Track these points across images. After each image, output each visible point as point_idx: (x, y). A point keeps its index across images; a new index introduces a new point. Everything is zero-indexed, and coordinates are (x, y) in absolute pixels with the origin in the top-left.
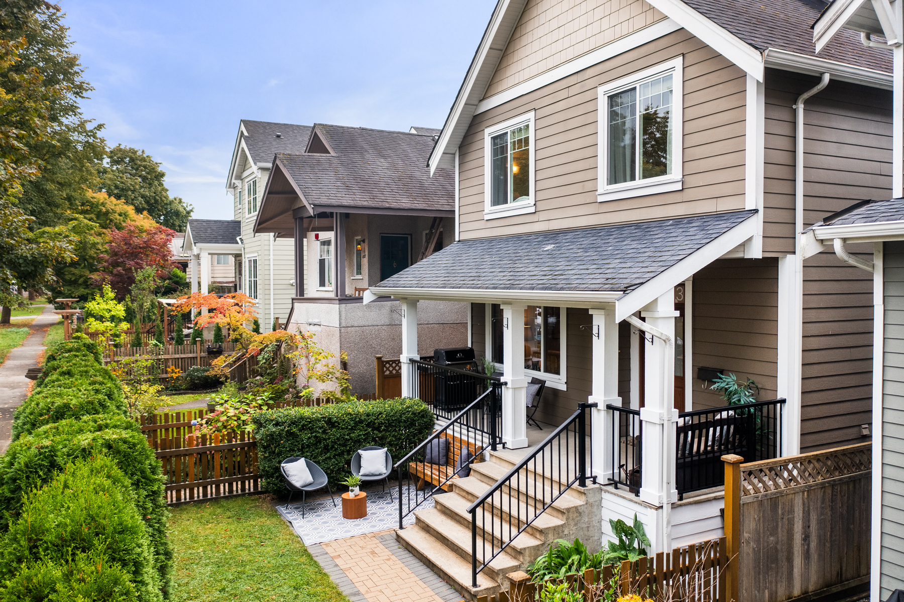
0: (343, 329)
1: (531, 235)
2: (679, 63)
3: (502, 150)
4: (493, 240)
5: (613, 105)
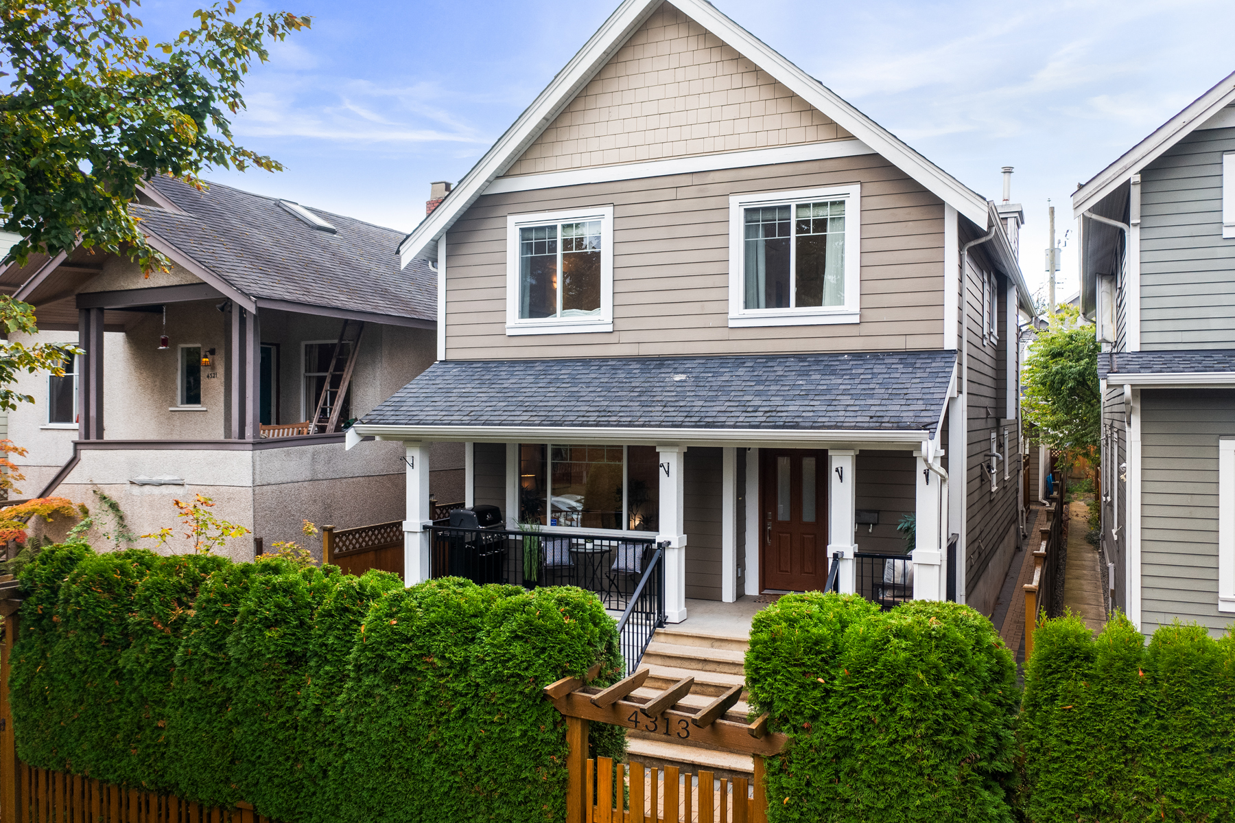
0: (258, 488)
1: (605, 359)
2: (855, 190)
3: (540, 247)
4: (528, 363)
5: (749, 219)
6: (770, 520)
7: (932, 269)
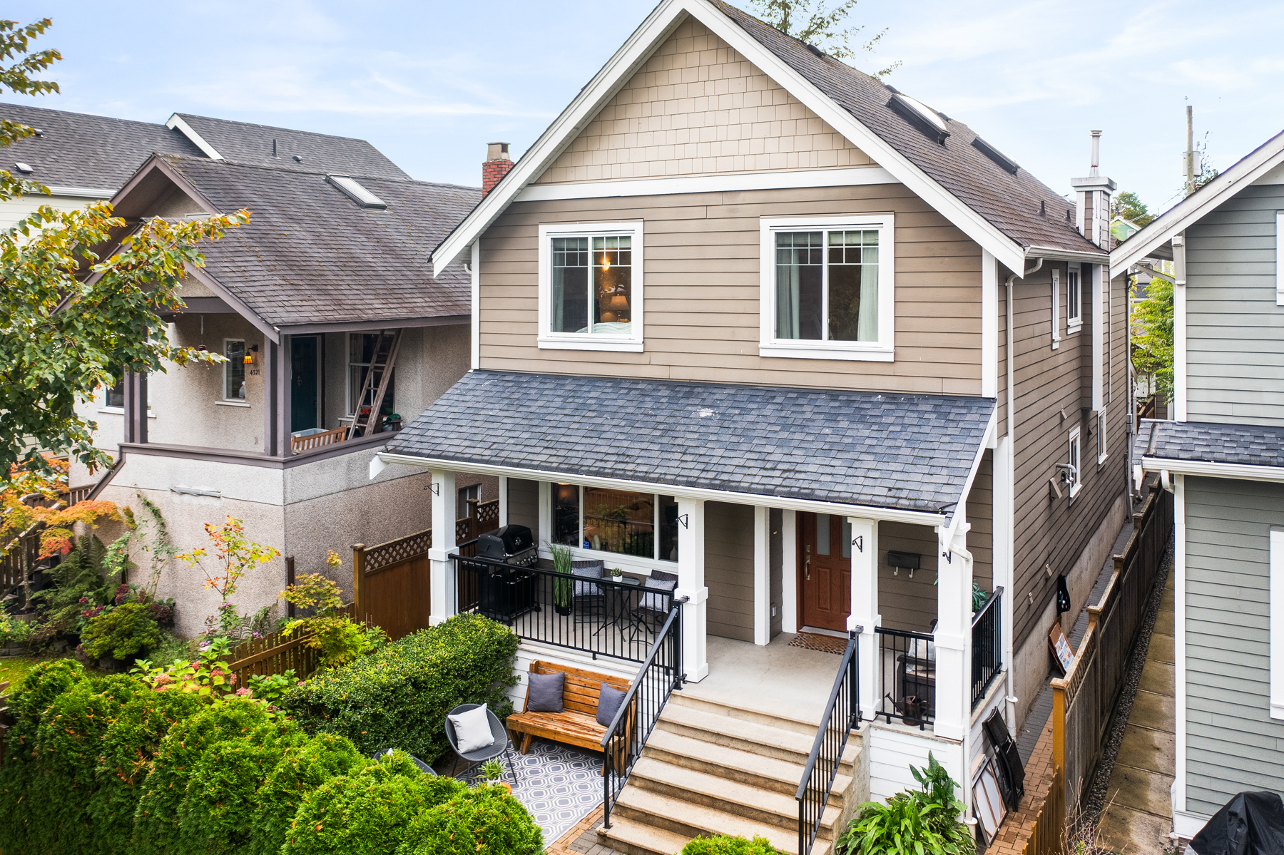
0: (289, 506)
1: (635, 381)
2: (888, 220)
3: (572, 259)
4: (560, 378)
5: (781, 243)
6: (809, 554)
7: (970, 310)
